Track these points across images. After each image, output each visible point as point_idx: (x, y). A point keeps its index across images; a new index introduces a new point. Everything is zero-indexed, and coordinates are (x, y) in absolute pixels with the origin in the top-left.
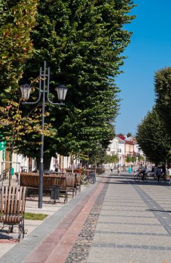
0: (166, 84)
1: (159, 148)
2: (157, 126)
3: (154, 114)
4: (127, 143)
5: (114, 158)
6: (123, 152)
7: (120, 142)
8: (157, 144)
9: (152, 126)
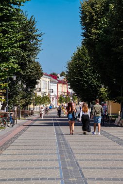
0: (93, 16)
1: (90, 86)
2: (87, 62)
3: (83, 50)
4: (60, 82)
5: (45, 99)
6: (55, 93)
7: (51, 82)
8: (87, 82)
9: (81, 62)
